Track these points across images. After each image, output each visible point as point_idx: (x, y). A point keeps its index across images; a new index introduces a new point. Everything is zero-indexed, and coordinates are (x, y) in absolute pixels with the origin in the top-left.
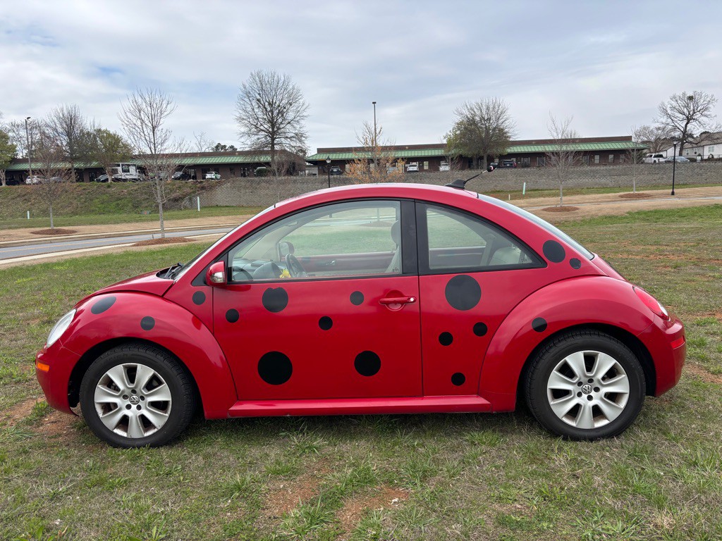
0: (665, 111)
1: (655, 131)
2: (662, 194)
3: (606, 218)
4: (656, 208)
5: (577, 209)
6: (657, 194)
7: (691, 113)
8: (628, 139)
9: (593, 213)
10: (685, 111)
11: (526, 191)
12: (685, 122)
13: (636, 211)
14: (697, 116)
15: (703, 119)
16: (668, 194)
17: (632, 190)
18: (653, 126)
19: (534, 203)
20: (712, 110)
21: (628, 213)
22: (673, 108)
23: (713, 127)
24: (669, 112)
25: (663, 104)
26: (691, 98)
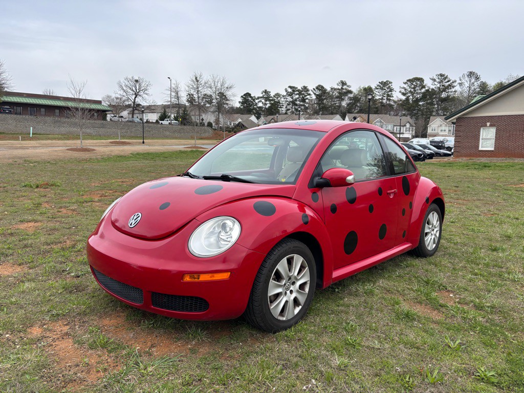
0: (121, 86)
1: (115, 99)
2: (137, 143)
3: (118, 157)
4: (147, 151)
5: (94, 150)
6: (133, 142)
7: (138, 91)
8: (99, 102)
9: (108, 153)
10: (134, 89)
11: (33, 134)
12: (134, 96)
13: (136, 153)
14: (141, 93)
15: (145, 96)
16: (140, 143)
17: (118, 139)
18: (113, 96)
19: (45, 144)
20: (150, 91)
21: (131, 154)
22: (126, 86)
23: (151, 102)
24: (124, 88)
25: (120, 82)
26: (137, 81)
